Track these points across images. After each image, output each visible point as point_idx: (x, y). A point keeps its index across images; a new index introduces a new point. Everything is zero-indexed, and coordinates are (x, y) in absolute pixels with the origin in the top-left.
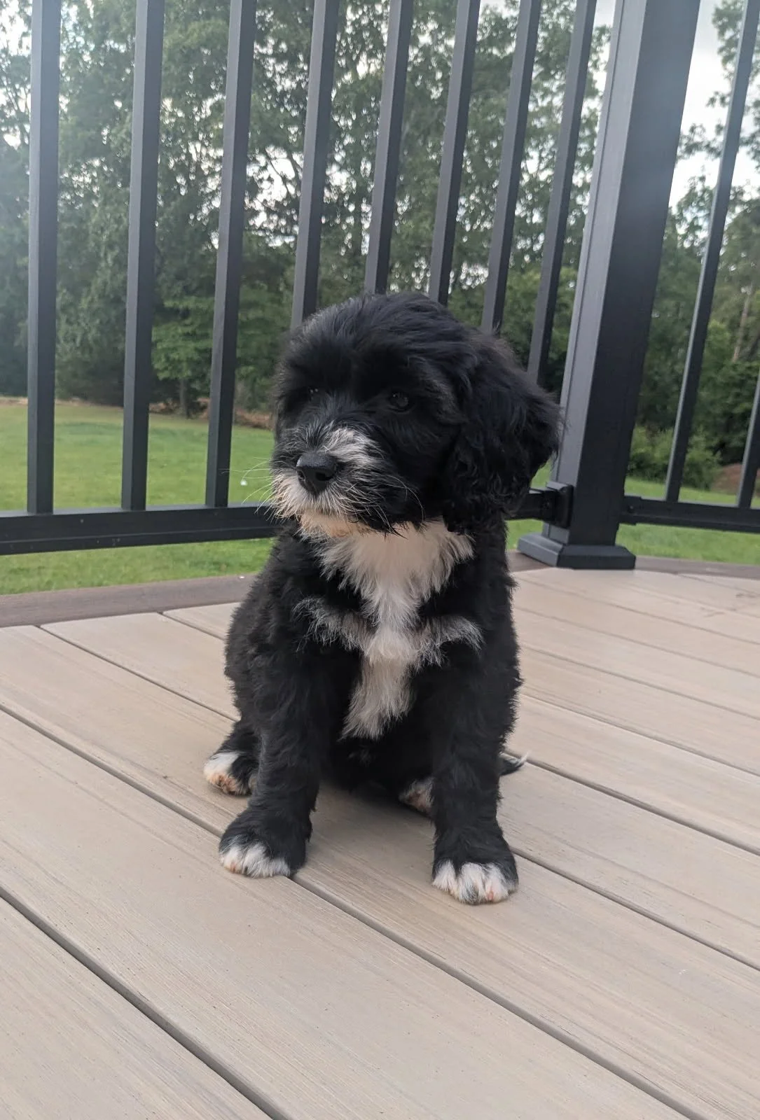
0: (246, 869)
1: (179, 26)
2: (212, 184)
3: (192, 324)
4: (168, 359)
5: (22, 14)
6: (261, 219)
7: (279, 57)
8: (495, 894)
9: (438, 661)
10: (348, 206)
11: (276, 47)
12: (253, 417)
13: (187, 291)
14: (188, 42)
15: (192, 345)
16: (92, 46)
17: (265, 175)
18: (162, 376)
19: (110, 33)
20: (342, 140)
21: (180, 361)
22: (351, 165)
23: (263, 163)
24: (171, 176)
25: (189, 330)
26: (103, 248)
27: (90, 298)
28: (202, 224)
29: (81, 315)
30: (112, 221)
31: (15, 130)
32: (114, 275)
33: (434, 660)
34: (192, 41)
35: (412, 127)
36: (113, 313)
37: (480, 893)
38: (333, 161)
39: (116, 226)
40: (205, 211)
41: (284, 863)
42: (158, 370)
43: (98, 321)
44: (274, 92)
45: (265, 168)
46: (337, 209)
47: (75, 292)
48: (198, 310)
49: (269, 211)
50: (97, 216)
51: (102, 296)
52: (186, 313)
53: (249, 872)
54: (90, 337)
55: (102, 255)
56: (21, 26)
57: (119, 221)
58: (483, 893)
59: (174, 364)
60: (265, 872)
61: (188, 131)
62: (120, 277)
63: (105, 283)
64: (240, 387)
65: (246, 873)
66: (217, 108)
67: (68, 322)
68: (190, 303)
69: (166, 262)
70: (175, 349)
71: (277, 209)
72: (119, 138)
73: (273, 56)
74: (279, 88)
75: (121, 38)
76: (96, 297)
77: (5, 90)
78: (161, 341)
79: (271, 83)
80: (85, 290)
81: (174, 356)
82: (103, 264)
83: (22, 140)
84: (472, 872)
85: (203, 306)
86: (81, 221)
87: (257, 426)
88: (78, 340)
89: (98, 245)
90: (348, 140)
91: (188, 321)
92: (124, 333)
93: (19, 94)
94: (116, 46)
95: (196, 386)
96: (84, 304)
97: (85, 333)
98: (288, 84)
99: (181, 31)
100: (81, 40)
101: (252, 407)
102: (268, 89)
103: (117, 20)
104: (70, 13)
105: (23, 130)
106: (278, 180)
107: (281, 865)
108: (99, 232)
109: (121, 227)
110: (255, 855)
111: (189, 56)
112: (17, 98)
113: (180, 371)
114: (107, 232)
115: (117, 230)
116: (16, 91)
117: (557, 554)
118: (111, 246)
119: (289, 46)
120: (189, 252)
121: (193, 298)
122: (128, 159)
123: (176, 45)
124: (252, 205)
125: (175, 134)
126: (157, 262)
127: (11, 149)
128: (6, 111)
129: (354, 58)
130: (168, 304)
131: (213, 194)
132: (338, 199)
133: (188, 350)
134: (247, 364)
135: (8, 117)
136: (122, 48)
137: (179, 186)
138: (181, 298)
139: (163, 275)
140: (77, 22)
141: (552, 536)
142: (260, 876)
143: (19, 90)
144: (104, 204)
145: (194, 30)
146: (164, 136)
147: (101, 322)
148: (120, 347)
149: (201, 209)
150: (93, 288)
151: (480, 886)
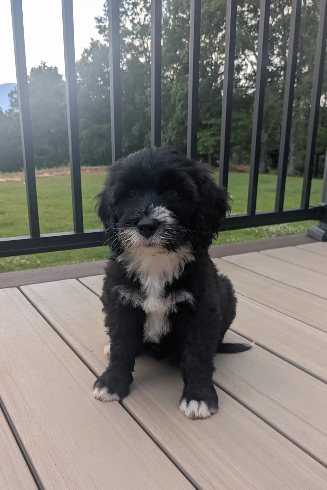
0: (100, 398)
1: (207, 3)
2: (222, 69)
3: (213, 130)
4: (203, 145)
5: (145, 7)
6: (243, 82)
7: (250, 11)
8: (203, 415)
9: (176, 311)
10: (280, 72)
11: (248, 7)
12: (240, 167)
13: (211, 116)
14: (210, 10)
15: (213, 139)
16: (172, 17)
17: (244, 63)
18: (201, 153)
19: (179, 10)
20: (277, 44)
21: (208, 146)
22: (282, 54)
23: (243, 58)
24: (204, 67)
25: (212, 132)
26: (177, 102)
27: (172, 123)
28: (217, 87)
29: (168, 130)
30: (181, 90)
31: (143, 56)
32: (181, 112)
33: (174, 310)
34: (212, 9)
35: (308, 34)
36: (181, 128)
37: (196, 414)
38: (273, 54)
39: (182, 92)
40: (219, 81)
41: (116, 395)
42: (199, 151)
43: (175, 132)
44: (247, 27)
45: (244, 60)
46: (275, 74)
47: (167, 121)
48: (216, 124)
49: (246, 78)
50: (174, 88)
51: (177, 121)
52: (211, 126)
53: (101, 399)
54: (172, 139)
55: (176, 104)
56: (145, 12)
57: (183, 89)
58: (197, 414)
59: (206, 148)
60: (108, 399)
61: (211, 48)
62: (184, 113)
63: (178, 116)
64: (234, 155)
65: (100, 399)
66: (223, 37)
67: (164, 133)
68: (213, 121)
69: (203, 105)
70: (206, 141)
71: (249, 78)
72: (183, 55)
73: (248, 11)
74: (250, 25)
75: (184, 12)
76: (175, 122)
77: (139, 39)
78: (201, 138)
79: (246, 23)
80: (170, 119)
81: (206, 144)
82: (177, 108)
83: (146, 59)
84: (194, 404)
85: (218, 122)
86: (169, 91)
87: (242, 171)
88: (168, 140)
89: (175, 100)
90: (280, 44)
91: (212, 129)
92: (186, 136)
93: (144, 40)
94: (182, 15)
95: (216, 156)
96: (170, 125)
97: (170, 138)
98: (253, 22)
99: (208, 6)
100: (168, 15)
101: (239, 163)
102: (245, 26)
103: (182, 4)
104: (164, 3)
105: (146, 55)
106: (249, 65)
107: (116, 396)
108: (175, 95)
109: (184, 92)
110: (103, 392)
111: (211, 15)
112: (144, 42)
113: (208, 151)
114: (178, 95)
115: (182, 93)
116: (143, 39)
117: (322, 235)
118: (180, 100)
119: (254, 6)
120: (212, 99)
121: (214, 119)
122: (188, 63)
123: (205, 12)
124: (238, 76)
125: (205, 49)
126: (199, 105)
127: (142, 64)
128: (139, 48)
129: (282, 7)
130: (204, 122)
131: (222, 73)
132: (276, 70)
133: (211, 141)
134: (237, 145)
135: (140, 50)
136: (185, 16)
137: (208, 72)
138: (209, 119)
139: (201, 111)
140: (167, 7)
141: (322, 226)
142: (106, 401)
143: (144, 39)
144: (177, 83)
145: (213, 4)
146: (201, 52)
147: (177, 132)
148: (184, 142)
149: (217, 81)
150: (173, 119)
151: (196, 411)
